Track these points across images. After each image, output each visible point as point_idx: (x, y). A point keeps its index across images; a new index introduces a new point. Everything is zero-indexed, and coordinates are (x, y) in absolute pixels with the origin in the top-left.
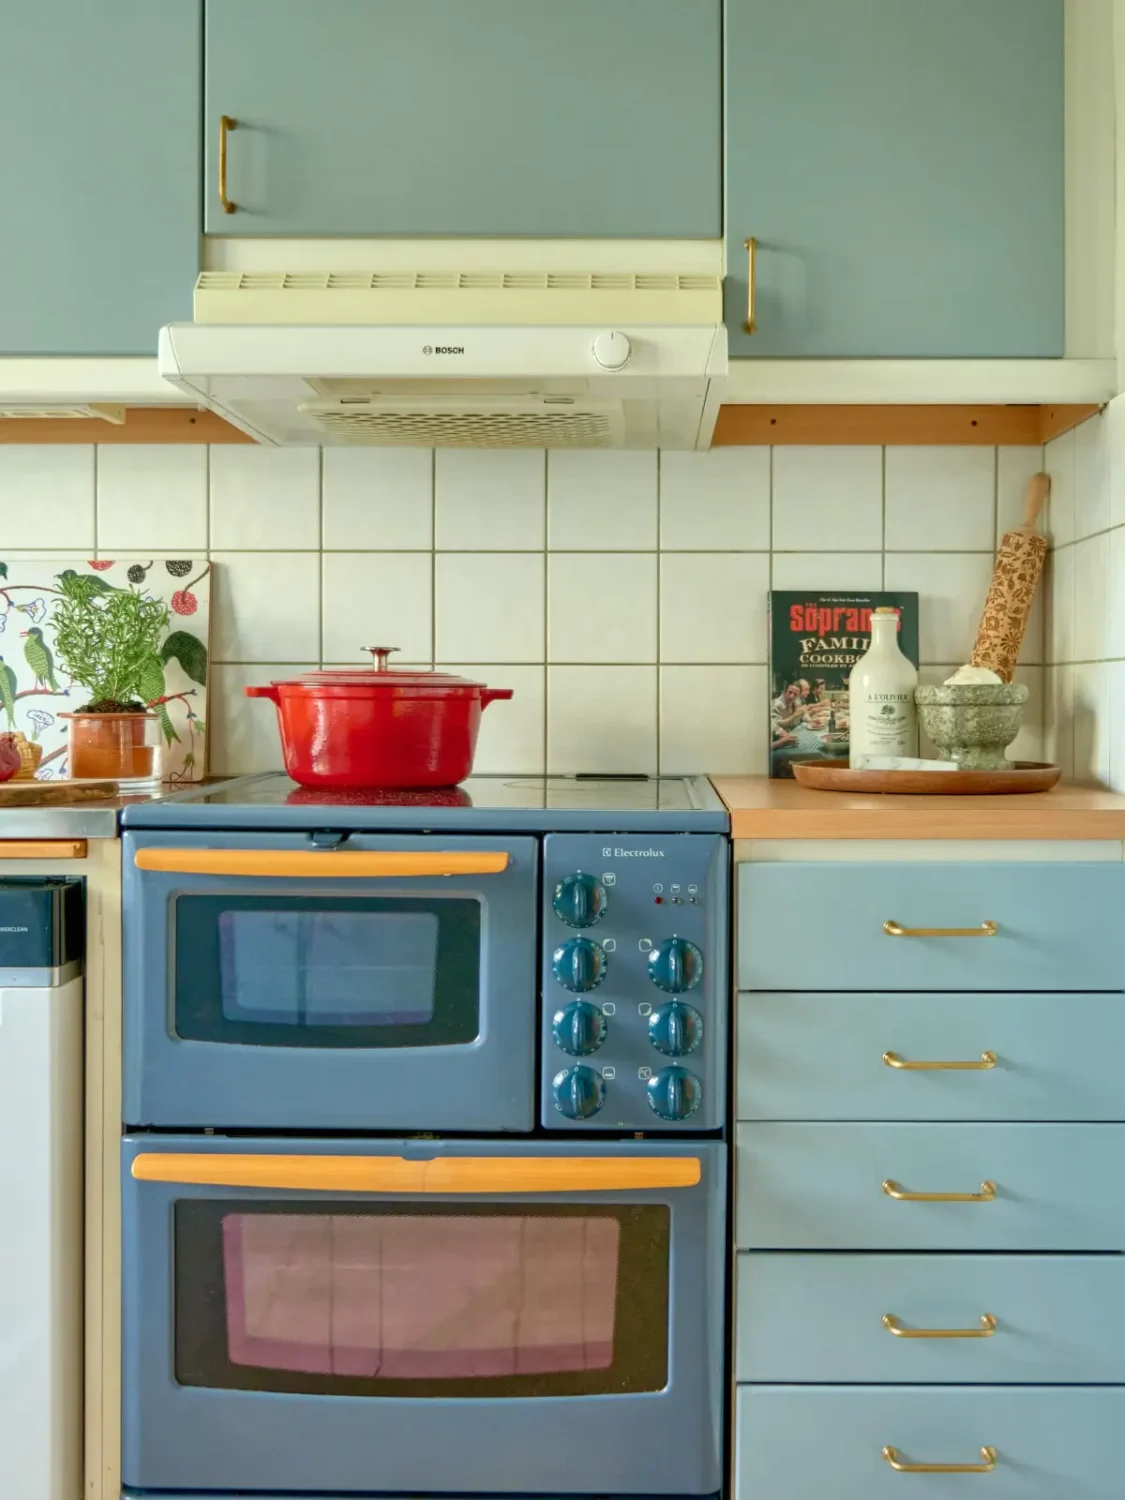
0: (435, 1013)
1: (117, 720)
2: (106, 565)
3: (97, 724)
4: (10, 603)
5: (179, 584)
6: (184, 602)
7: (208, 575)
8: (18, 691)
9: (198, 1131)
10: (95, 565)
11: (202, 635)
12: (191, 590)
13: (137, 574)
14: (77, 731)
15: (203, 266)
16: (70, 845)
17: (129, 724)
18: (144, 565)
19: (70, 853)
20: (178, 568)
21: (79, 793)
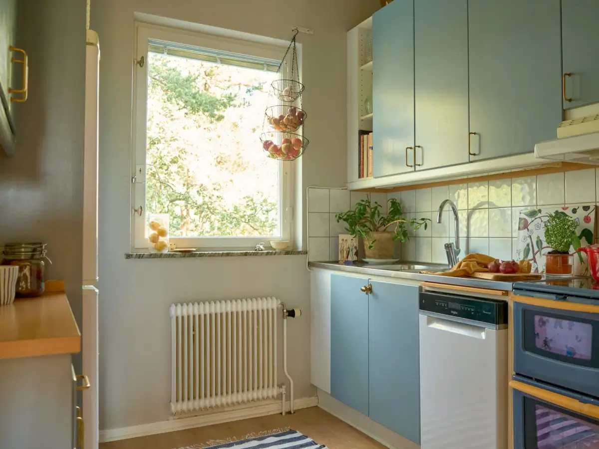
0: (591, 360)
1: (558, 256)
2: (567, 208)
3: (552, 258)
4: (542, 221)
5: (586, 213)
6: (587, 219)
7: (594, 210)
8: (543, 246)
9: (531, 378)
10: (563, 209)
11: (592, 230)
12: (589, 215)
13: (574, 211)
14: (547, 260)
15: (564, 119)
16: (501, 292)
17: (561, 258)
18: (576, 208)
19: (501, 294)
20: (586, 208)
21: (525, 278)
